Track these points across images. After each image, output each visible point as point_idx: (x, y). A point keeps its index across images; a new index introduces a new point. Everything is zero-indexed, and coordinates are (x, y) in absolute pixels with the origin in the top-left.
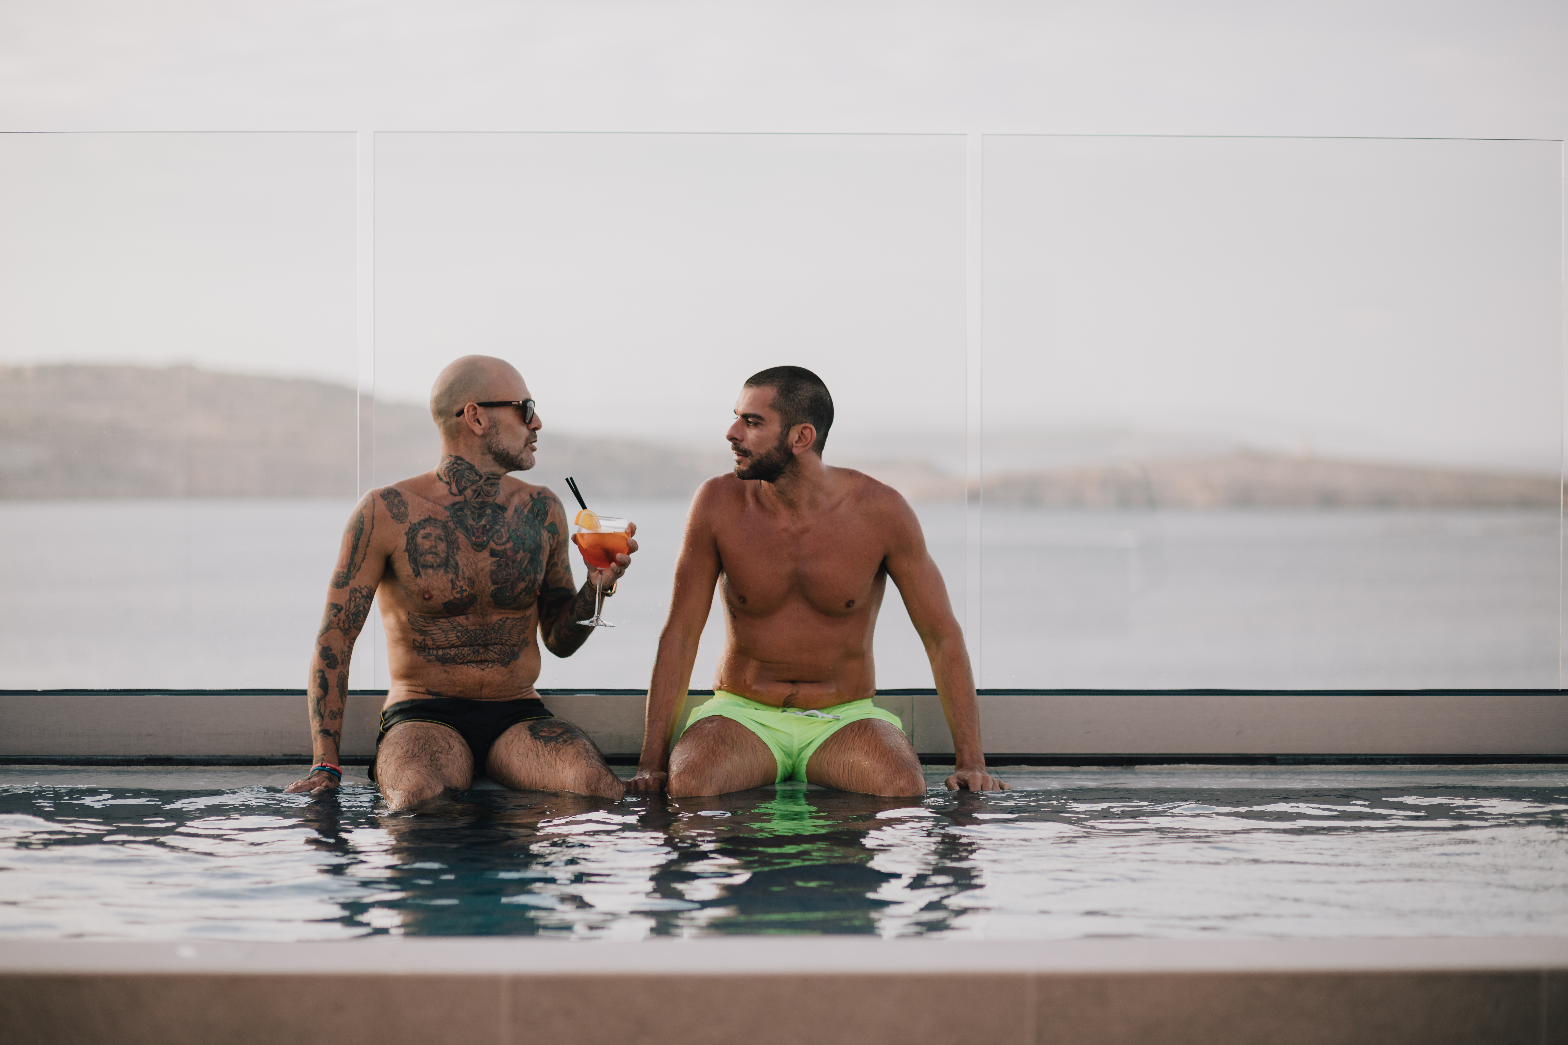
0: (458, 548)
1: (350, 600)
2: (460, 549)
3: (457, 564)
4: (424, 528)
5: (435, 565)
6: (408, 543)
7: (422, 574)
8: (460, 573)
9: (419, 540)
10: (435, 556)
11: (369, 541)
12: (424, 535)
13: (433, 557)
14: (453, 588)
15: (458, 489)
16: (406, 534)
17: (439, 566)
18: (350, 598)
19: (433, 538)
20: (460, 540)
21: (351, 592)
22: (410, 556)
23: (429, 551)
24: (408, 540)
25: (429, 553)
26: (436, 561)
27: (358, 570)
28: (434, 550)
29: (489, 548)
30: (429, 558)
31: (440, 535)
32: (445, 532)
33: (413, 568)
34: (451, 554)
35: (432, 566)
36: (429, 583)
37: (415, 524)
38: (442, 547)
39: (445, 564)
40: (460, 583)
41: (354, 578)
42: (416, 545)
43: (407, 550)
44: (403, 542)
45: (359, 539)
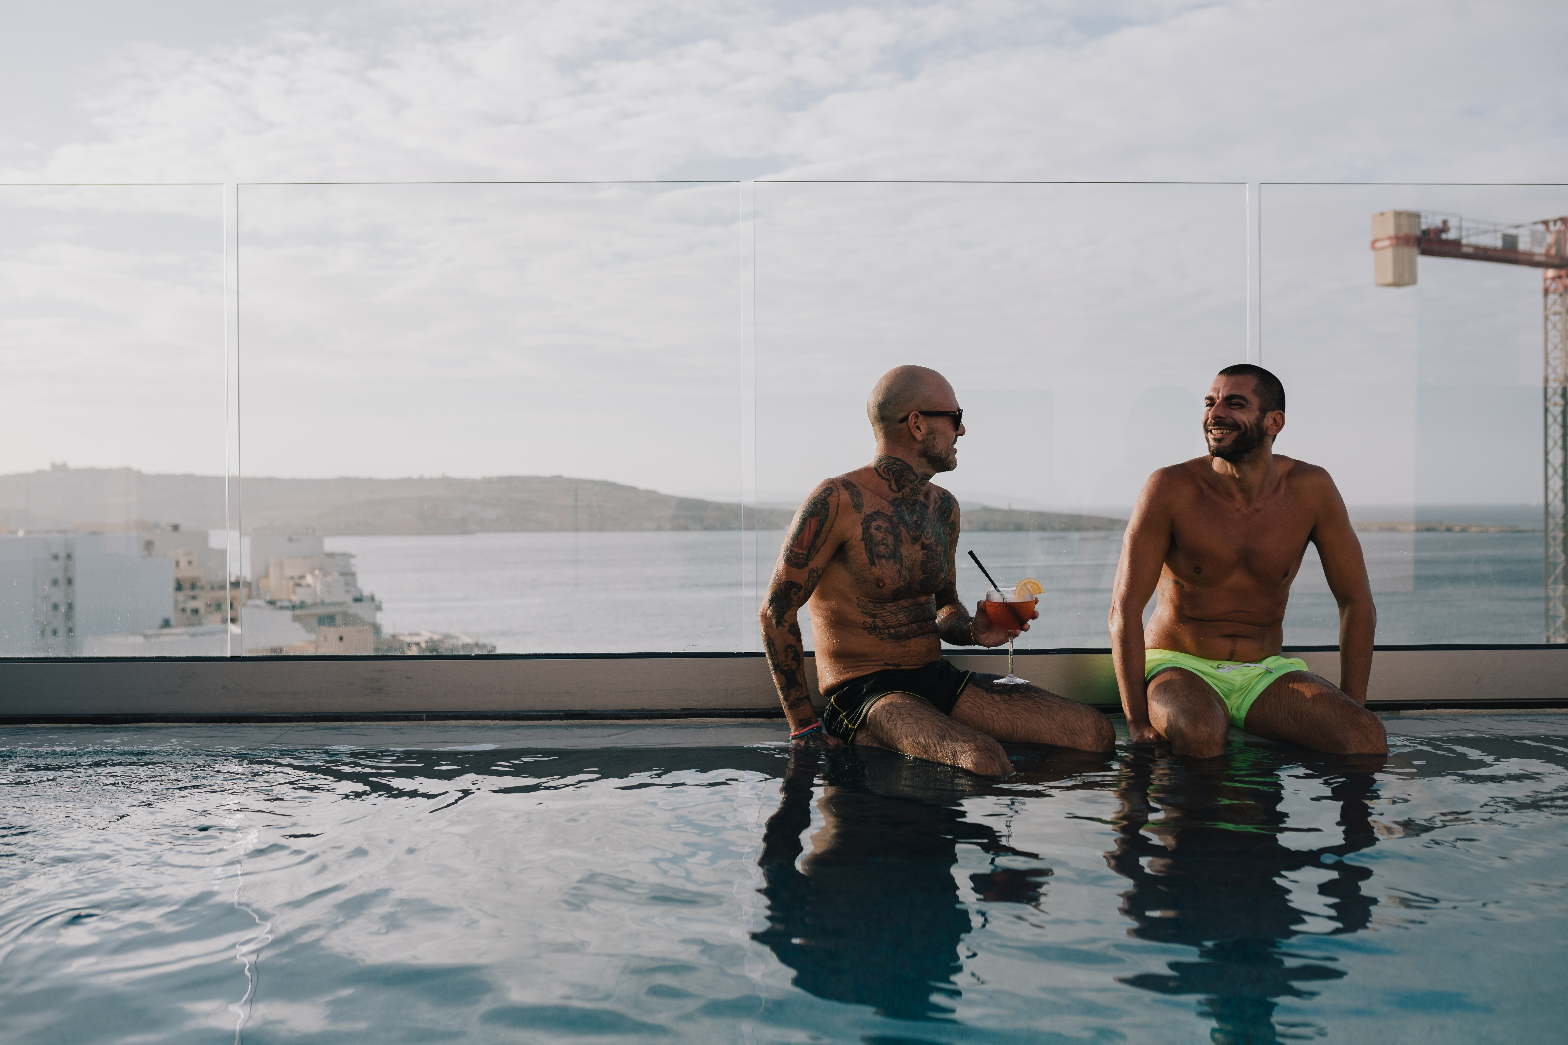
0: (901, 541)
1: (809, 579)
2: (903, 542)
3: (901, 555)
4: (875, 520)
5: (887, 555)
6: (864, 533)
7: (876, 563)
8: (904, 564)
9: (873, 531)
10: (886, 547)
11: (832, 527)
12: (876, 527)
13: (885, 548)
14: (900, 577)
15: (897, 486)
16: (862, 523)
17: (890, 557)
18: (809, 578)
19: (883, 529)
20: (903, 534)
21: (809, 572)
22: (866, 545)
23: (881, 543)
24: (863, 529)
25: (882, 544)
26: (887, 552)
27: (817, 553)
28: (885, 542)
29: (920, 542)
30: (882, 548)
31: (888, 528)
32: (892, 526)
33: (868, 557)
34: (897, 546)
35: (884, 557)
36: (883, 573)
37: (868, 515)
38: (890, 539)
39: (895, 555)
40: (904, 573)
41: (813, 560)
42: (871, 535)
43: (863, 539)
44: (859, 531)
45: (823, 525)
